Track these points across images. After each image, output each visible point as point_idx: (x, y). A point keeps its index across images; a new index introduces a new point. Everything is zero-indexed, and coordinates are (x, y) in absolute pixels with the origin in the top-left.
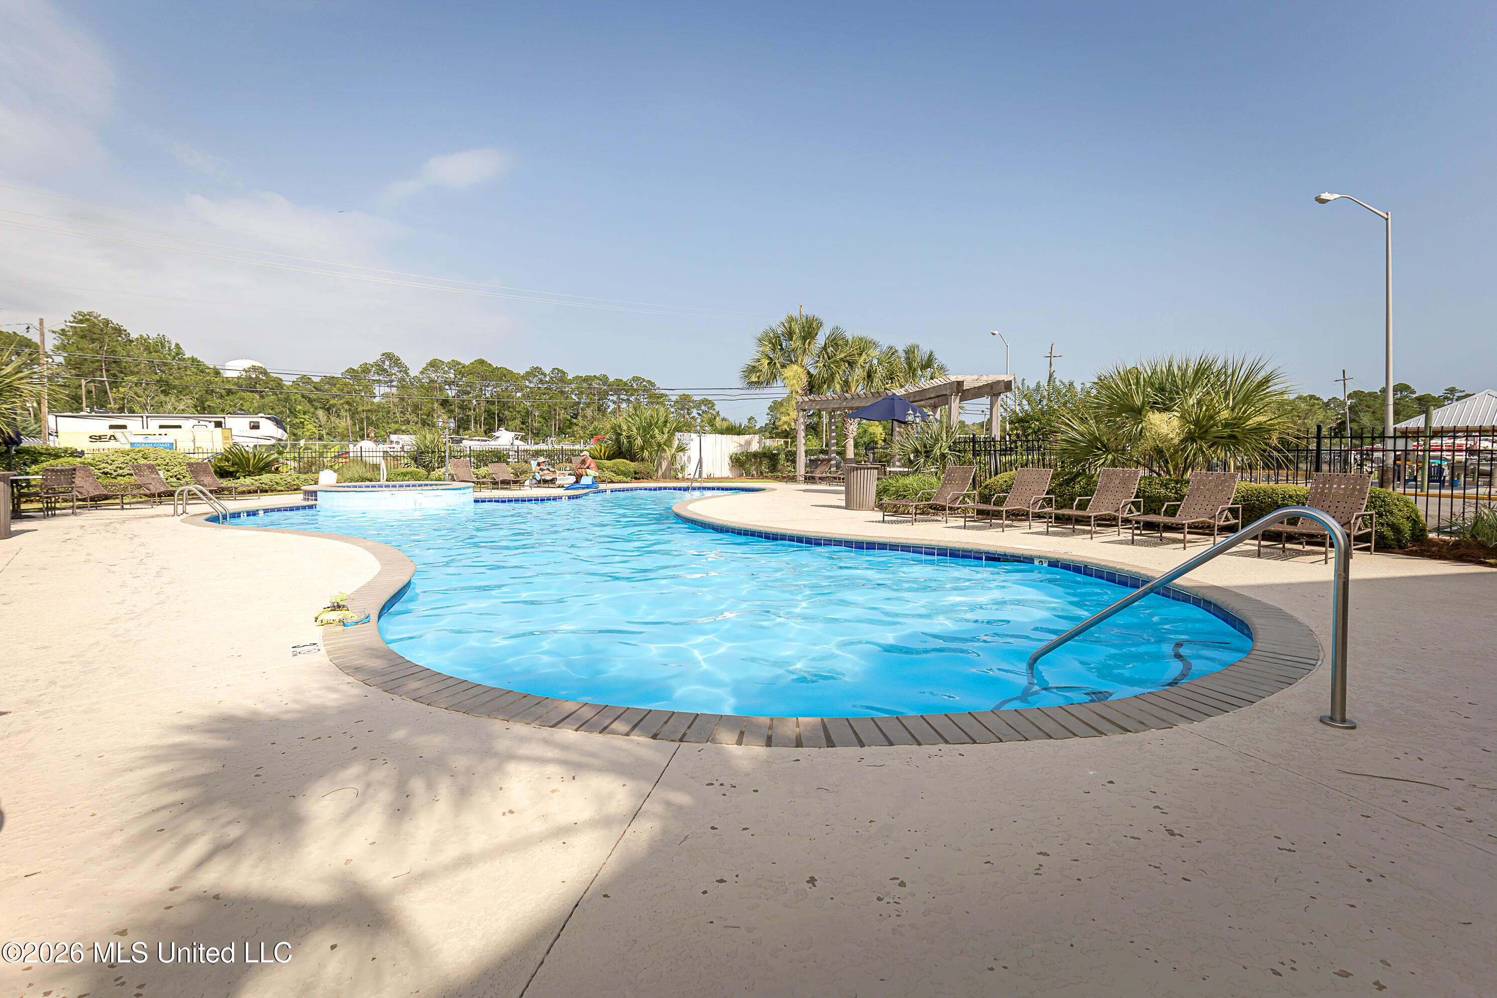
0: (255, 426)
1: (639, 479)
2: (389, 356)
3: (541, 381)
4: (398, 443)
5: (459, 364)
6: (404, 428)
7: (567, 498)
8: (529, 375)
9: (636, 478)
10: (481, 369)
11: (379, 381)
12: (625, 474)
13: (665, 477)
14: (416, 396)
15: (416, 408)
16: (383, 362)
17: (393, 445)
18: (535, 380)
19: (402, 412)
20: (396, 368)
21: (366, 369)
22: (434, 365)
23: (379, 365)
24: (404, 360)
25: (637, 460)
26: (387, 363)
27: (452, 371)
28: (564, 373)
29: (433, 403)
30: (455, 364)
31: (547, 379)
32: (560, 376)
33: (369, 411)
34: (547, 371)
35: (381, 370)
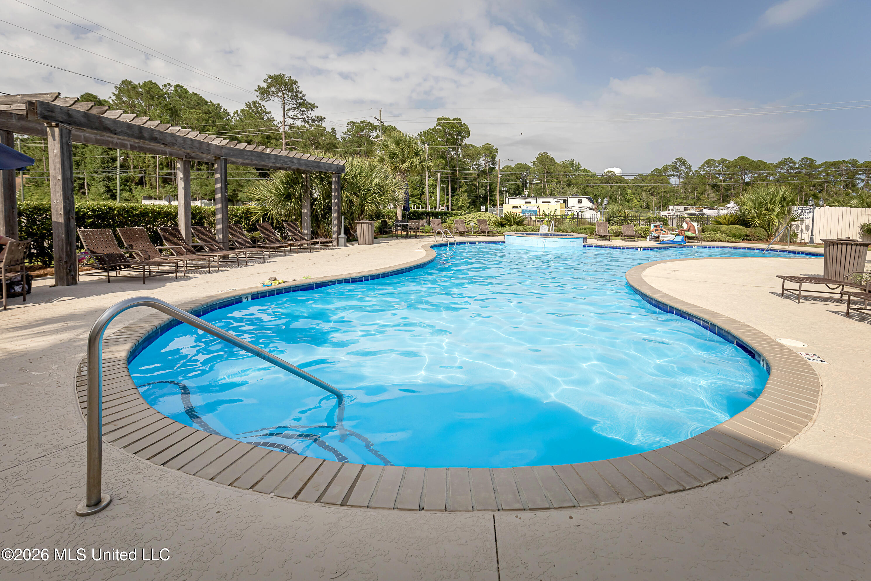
0: (580, 202)
1: (750, 240)
2: (679, 160)
3: (792, 168)
4: (672, 210)
5: (726, 160)
6: (685, 202)
7: (642, 249)
8: (780, 165)
9: (747, 240)
10: (741, 162)
11: (673, 175)
12: (735, 236)
13: (782, 241)
14: (696, 183)
15: (694, 189)
16: (676, 163)
17: (670, 212)
18: (785, 167)
19: (685, 192)
20: (683, 167)
21: (665, 169)
22: (709, 163)
23: (674, 166)
24: (688, 161)
25: (750, 226)
26: (678, 164)
27: (721, 166)
28: (813, 161)
29: (705, 187)
30: (723, 161)
31: (797, 166)
32: (810, 163)
33: (665, 192)
34: (797, 159)
35: (674, 168)
